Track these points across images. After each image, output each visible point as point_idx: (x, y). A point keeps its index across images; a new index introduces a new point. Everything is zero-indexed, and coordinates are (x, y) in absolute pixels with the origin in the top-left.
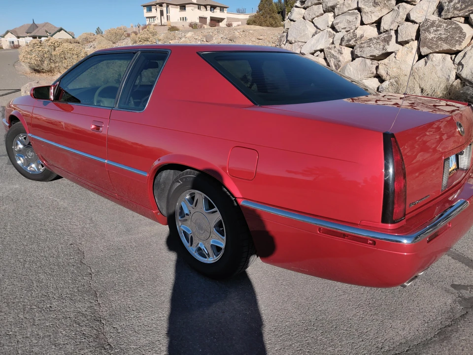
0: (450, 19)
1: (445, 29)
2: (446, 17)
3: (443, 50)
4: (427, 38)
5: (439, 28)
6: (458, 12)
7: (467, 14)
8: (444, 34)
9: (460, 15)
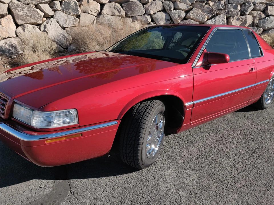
0: (28, 4)
1: (28, 10)
2: (25, 3)
3: (32, 23)
4: (18, 14)
5: (24, 9)
6: (31, 1)
7: (37, 3)
8: (29, 13)
9: (33, 3)
